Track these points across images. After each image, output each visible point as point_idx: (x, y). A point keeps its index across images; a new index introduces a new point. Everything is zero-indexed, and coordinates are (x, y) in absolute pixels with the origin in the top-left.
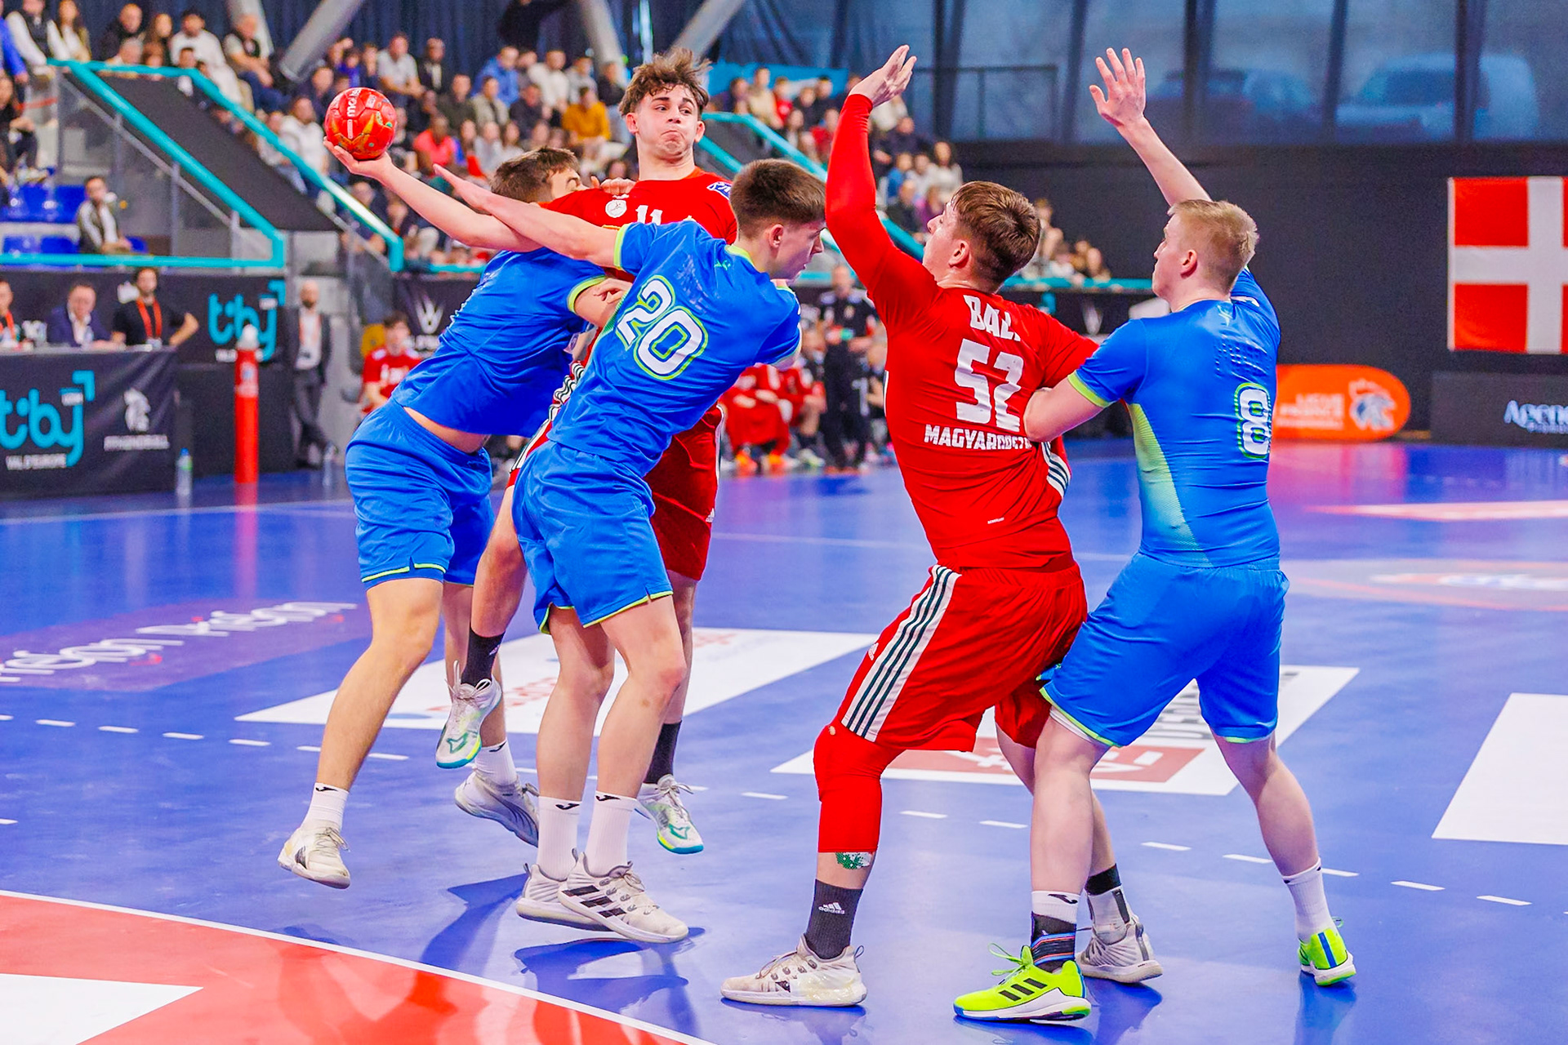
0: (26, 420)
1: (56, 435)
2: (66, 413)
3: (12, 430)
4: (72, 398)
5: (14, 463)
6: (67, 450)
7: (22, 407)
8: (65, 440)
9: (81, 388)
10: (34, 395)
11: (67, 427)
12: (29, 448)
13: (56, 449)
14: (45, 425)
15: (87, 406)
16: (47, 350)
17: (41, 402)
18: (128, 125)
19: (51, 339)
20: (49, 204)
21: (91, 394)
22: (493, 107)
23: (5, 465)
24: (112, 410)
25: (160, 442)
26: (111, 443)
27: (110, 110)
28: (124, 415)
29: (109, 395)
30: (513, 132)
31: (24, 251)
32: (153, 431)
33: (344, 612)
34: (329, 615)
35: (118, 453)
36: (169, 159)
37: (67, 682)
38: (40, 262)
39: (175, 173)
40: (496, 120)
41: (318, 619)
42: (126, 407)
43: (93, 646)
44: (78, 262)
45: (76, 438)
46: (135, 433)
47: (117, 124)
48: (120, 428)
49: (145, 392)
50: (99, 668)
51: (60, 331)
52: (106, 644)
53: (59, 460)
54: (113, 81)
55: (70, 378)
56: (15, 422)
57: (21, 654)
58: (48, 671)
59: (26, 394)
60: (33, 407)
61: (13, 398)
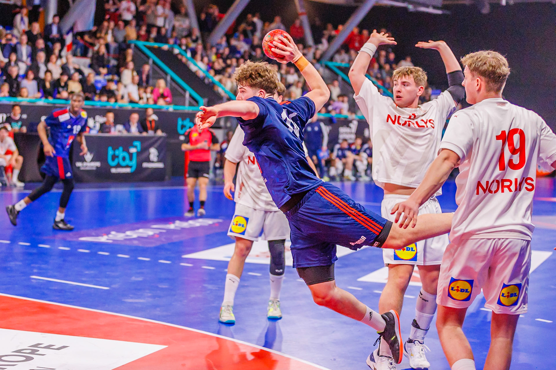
0: (118, 157)
2: (131, 155)
3: (113, 159)
4: (133, 150)
5: (113, 171)
6: (131, 167)
7: (117, 153)
8: (130, 164)
9: (136, 147)
10: (121, 149)
11: (131, 159)
12: (118, 166)
13: (127, 166)
14: (124, 159)
15: (138, 153)
17: (124, 150)
21: (139, 148)
23: (110, 171)
24: (144, 155)
26: (145, 165)
27: (148, 57)
28: (149, 156)
29: (145, 150)
32: (159, 161)
33: (219, 223)
34: (214, 224)
35: (147, 169)
36: (166, 74)
37: (128, 243)
39: (169, 78)
41: (210, 225)
42: (149, 154)
43: (137, 231)
45: (134, 163)
46: (153, 162)
47: (150, 61)
48: (148, 160)
49: (157, 149)
52: (141, 230)
53: (128, 170)
54: (151, 49)
55: (132, 143)
56: (114, 157)
57: (113, 233)
58: (122, 239)
59: (118, 149)
60: (120, 152)
61: (114, 149)
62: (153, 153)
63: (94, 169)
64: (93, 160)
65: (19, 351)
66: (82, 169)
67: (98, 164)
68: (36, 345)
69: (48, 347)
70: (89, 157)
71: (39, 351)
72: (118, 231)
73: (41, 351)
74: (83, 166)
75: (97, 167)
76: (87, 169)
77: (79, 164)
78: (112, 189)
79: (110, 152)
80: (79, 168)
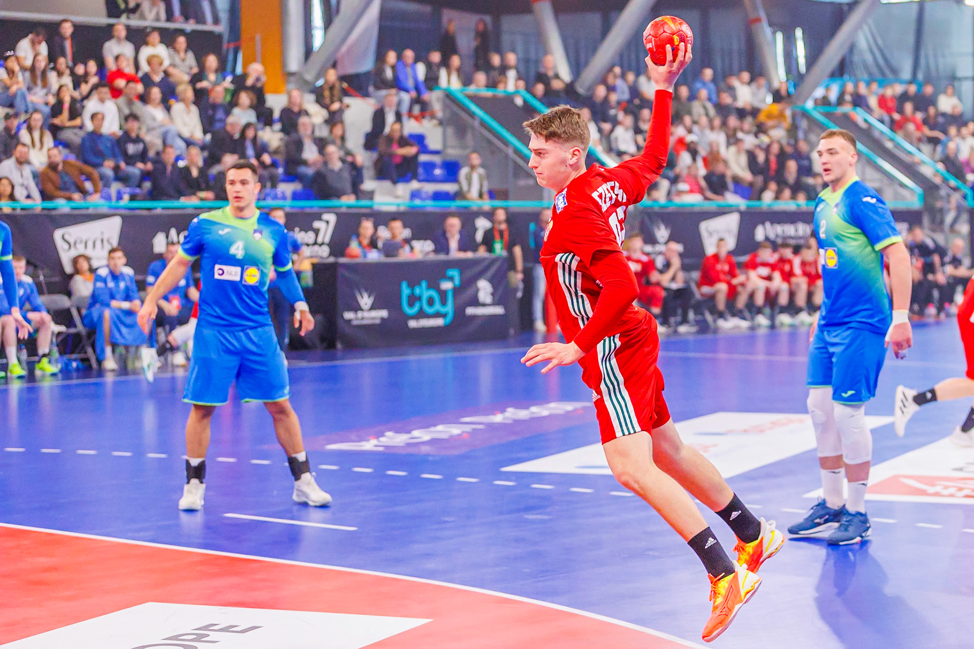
0: (419, 298)
1: (438, 307)
2: (443, 295)
3: (411, 304)
4: (446, 285)
5: (413, 324)
6: (444, 316)
7: (417, 291)
8: (443, 310)
9: (451, 279)
10: (424, 284)
11: (444, 302)
12: (421, 315)
13: (438, 315)
14: (431, 302)
15: (456, 291)
16: (433, 257)
17: (429, 287)
18: (483, 124)
19: (436, 251)
20: (438, 172)
21: (457, 281)
22: (705, 108)
23: (407, 324)
24: (469, 292)
25: (499, 310)
26: (470, 311)
27: (472, 115)
28: (477, 294)
29: (468, 283)
30: (717, 122)
31: (422, 199)
32: (495, 303)
33: (583, 409)
34: (575, 410)
35: (474, 317)
36: (506, 143)
37: (411, 450)
38: (430, 205)
39: (510, 152)
40: (707, 115)
41: (568, 412)
42: (478, 290)
43: (433, 429)
44: (454, 205)
45: (449, 308)
46: (484, 305)
47: (476, 124)
48: (475, 302)
49: (491, 281)
50: (433, 442)
51: (442, 246)
52: (440, 428)
53: (439, 322)
54: (475, 99)
55: (445, 273)
56: (413, 300)
57: (389, 434)
58: (402, 444)
59: (419, 284)
60: (424, 291)
61: (412, 285)
62: (484, 289)
63: (378, 322)
64: (373, 308)
65: (175, 638)
66: (355, 323)
67: (384, 313)
68: (206, 628)
69: (226, 629)
70: (365, 301)
71: (209, 635)
72: (398, 431)
73: (213, 636)
74: (357, 319)
75: (383, 319)
76: (365, 322)
77: (348, 315)
78: (412, 358)
79: (406, 291)
80: (349, 321)
